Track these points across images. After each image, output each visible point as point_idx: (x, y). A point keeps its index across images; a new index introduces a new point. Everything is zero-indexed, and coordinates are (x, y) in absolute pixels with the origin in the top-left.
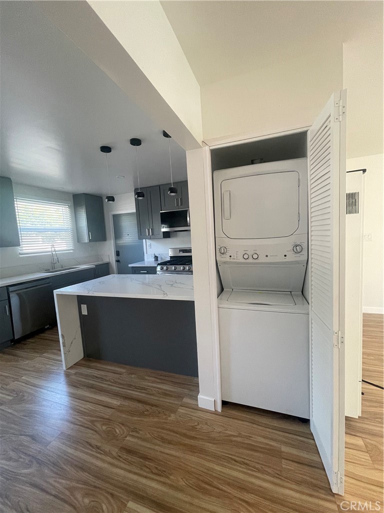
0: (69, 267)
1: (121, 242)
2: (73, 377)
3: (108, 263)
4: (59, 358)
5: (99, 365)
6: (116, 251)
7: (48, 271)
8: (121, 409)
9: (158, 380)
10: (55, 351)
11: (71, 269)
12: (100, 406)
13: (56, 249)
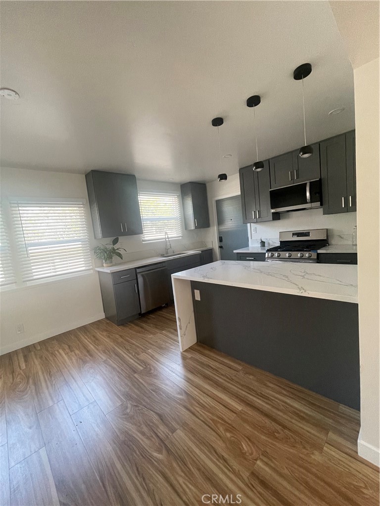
0: (178, 253)
1: (224, 228)
2: (190, 362)
3: (211, 249)
4: (175, 338)
5: (212, 354)
6: (220, 237)
7: (163, 256)
8: (243, 416)
9: (285, 393)
10: (172, 331)
11: (180, 254)
12: (221, 405)
13: (169, 236)
